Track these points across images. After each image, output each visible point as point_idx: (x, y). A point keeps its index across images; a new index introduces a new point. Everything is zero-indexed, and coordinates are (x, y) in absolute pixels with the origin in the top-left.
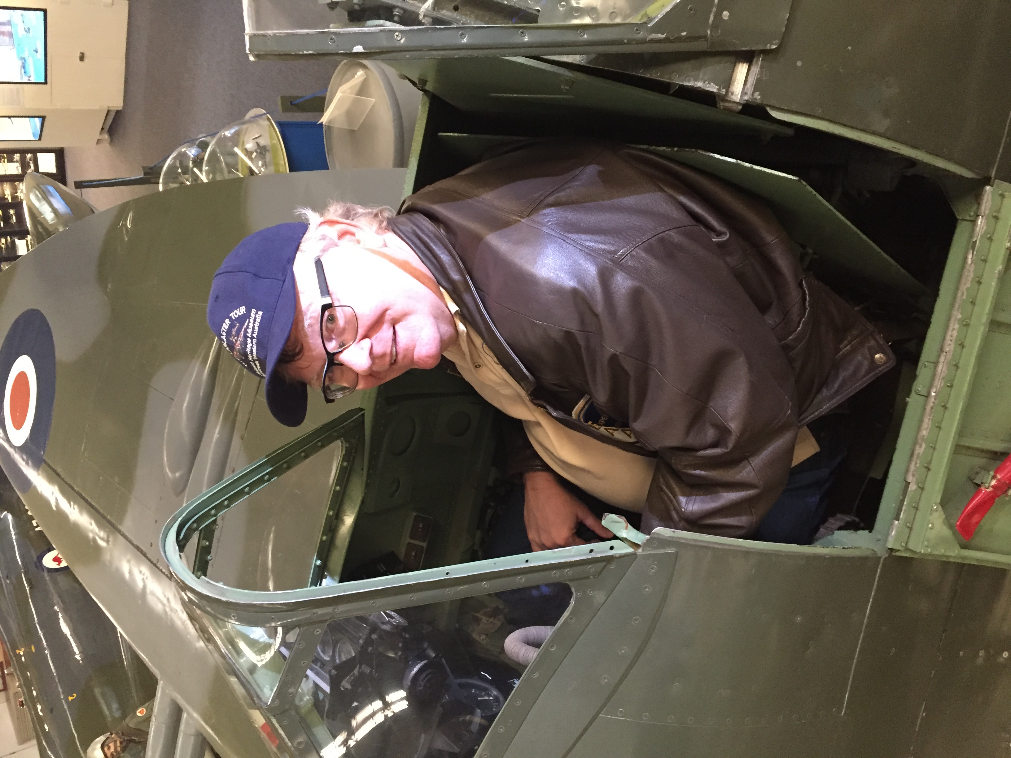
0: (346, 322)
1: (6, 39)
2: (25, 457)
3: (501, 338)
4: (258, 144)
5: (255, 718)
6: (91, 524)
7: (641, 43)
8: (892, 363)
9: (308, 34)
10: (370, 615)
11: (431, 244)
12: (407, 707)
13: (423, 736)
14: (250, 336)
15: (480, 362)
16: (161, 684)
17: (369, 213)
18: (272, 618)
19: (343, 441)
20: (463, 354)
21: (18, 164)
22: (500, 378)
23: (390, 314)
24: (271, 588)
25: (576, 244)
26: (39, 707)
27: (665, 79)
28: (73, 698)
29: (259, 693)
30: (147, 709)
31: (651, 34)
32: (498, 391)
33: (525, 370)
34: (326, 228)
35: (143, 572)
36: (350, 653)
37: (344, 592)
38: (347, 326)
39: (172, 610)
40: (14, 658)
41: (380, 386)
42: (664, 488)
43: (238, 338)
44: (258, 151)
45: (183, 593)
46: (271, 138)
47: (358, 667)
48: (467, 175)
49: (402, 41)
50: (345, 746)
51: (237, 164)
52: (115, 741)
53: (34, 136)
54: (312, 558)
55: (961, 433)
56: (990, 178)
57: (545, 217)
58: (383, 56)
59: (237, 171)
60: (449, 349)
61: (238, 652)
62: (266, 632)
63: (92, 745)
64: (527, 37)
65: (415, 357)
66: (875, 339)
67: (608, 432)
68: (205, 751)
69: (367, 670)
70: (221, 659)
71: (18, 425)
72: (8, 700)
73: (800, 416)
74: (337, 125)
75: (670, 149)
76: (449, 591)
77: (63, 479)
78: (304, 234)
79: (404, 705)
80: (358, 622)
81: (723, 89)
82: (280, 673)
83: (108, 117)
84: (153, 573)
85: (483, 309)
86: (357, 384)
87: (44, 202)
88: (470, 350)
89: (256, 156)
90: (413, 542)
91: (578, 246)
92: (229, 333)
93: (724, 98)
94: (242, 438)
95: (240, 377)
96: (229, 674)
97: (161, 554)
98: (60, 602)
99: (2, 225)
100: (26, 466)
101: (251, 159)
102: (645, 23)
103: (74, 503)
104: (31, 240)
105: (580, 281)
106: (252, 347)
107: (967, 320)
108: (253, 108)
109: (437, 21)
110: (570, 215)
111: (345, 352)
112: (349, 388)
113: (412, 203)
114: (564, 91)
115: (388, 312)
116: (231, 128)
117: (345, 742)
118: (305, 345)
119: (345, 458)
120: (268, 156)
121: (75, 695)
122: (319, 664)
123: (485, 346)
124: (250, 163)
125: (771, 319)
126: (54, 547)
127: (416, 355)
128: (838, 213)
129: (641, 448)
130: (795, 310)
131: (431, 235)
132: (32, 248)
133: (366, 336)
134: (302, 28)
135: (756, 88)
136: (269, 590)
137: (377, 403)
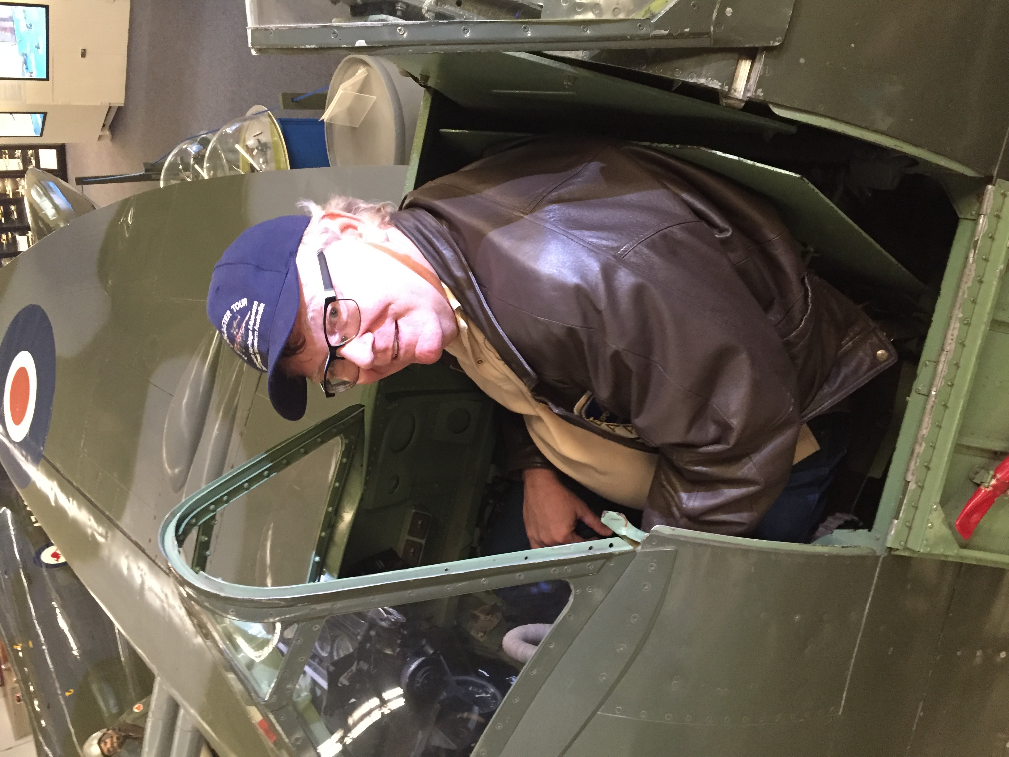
0: (348, 316)
1: (9, 34)
2: (24, 453)
3: (503, 334)
4: (259, 141)
5: (252, 714)
6: (90, 520)
7: (644, 40)
8: (893, 360)
9: (310, 28)
10: (369, 611)
11: (434, 240)
12: (404, 704)
13: (420, 733)
14: (251, 329)
15: (482, 357)
16: (158, 680)
17: (372, 208)
18: (271, 614)
19: (343, 437)
20: (465, 350)
21: (19, 161)
22: (502, 374)
23: (393, 309)
24: (269, 584)
25: (580, 240)
26: (36, 703)
27: (668, 75)
28: (70, 694)
29: (257, 688)
30: (144, 704)
31: (655, 30)
32: (500, 387)
33: (527, 366)
34: (327, 221)
35: (141, 568)
36: (348, 649)
37: (343, 588)
38: (349, 321)
39: (170, 606)
40: (11, 653)
41: (380, 381)
42: (665, 483)
43: (239, 330)
44: (260, 148)
45: (181, 589)
46: (272, 135)
47: (356, 663)
48: (470, 171)
49: (405, 35)
50: (341, 743)
51: (238, 160)
52: (112, 737)
53: (35, 131)
54: (311, 553)
55: (962, 431)
56: (992, 177)
57: (547, 213)
58: (387, 51)
59: (238, 167)
60: (450, 345)
61: (236, 647)
62: (265, 628)
63: (90, 739)
64: (530, 33)
65: (417, 352)
66: (877, 336)
67: (609, 427)
68: (202, 746)
69: (365, 666)
70: (219, 655)
71: (18, 420)
72: (5, 695)
73: (801, 412)
74: (338, 122)
75: (672, 146)
76: (448, 587)
77: (62, 475)
78: (307, 226)
79: (401, 702)
80: (356, 618)
81: (726, 86)
82: (277, 669)
83: (110, 114)
84: (151, 568)
85: (485, 305)
86: (357, 379)
87: (45, 198)
88: (472, 347)
89: (257, 153)
90: (411, 538)
91: (581, 243)
92: (230, 325)
93: (727, 95)
94: (241, 434)
95: (241, 372)
96: (227, 670)
97: (159, 548)
98: (59, 598)
99: (3, 221)
100: (25, 462)
101: (252, 156)
102: (649, 19)
103: (73, 499)
104: (32, 236)
105: (583, 277)
106: (254, 339)
107: (969, 319)
108: (254, 105)
109: (440, 16)
110: (574, 212)
111: (347, 345)
112: (349, 383)
113: (415, 199)
114: (566, 87)
115: (392, 307)
116: (232, 125)
117: (341, 740)
118: (307, 338)
119: (345, 454)
120: (269, 152)
121: (72, 690)
122: (317, 660)
123: (487, 342)
124: (251, 160)
125: (774, 316)
126: (53, 542)
127: (418, 350)
128: (840, 212)
129: (643, 444)
130: (798, 306)
131: (433, 230)
132: (32, 244)
133: (368, 330)
134: (305, 22)
135: (759, 85)
136: (267, 586)
137: (377, 399)
